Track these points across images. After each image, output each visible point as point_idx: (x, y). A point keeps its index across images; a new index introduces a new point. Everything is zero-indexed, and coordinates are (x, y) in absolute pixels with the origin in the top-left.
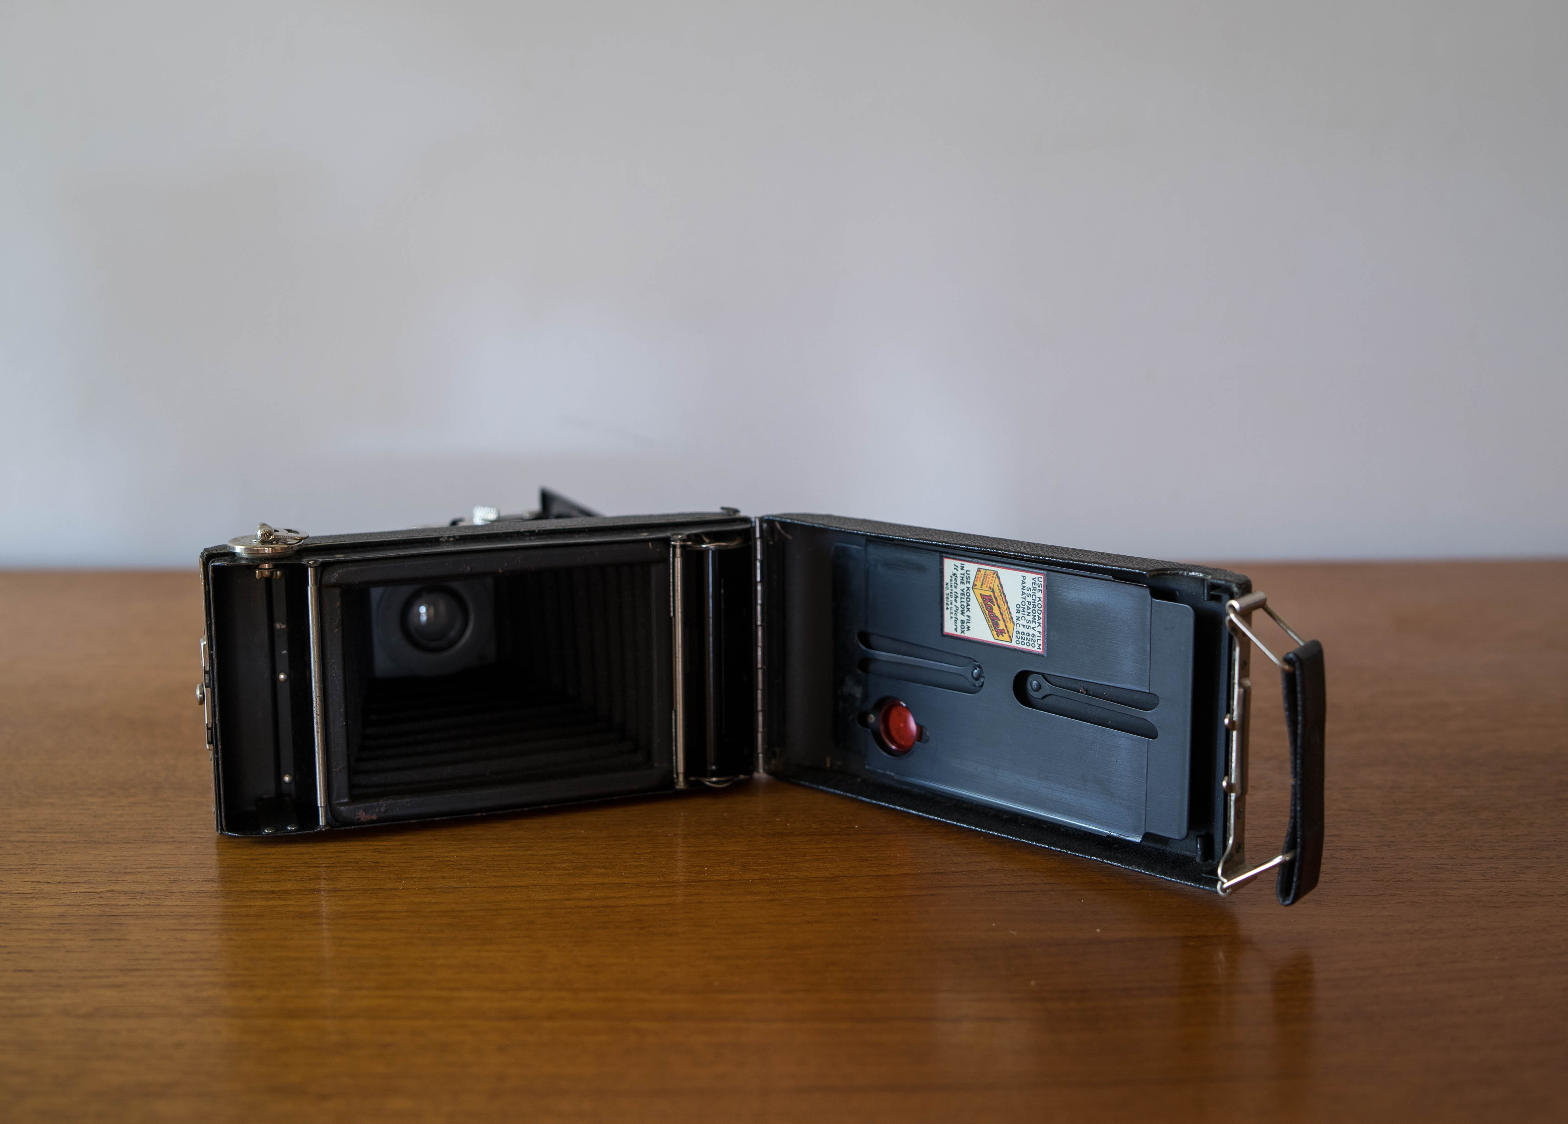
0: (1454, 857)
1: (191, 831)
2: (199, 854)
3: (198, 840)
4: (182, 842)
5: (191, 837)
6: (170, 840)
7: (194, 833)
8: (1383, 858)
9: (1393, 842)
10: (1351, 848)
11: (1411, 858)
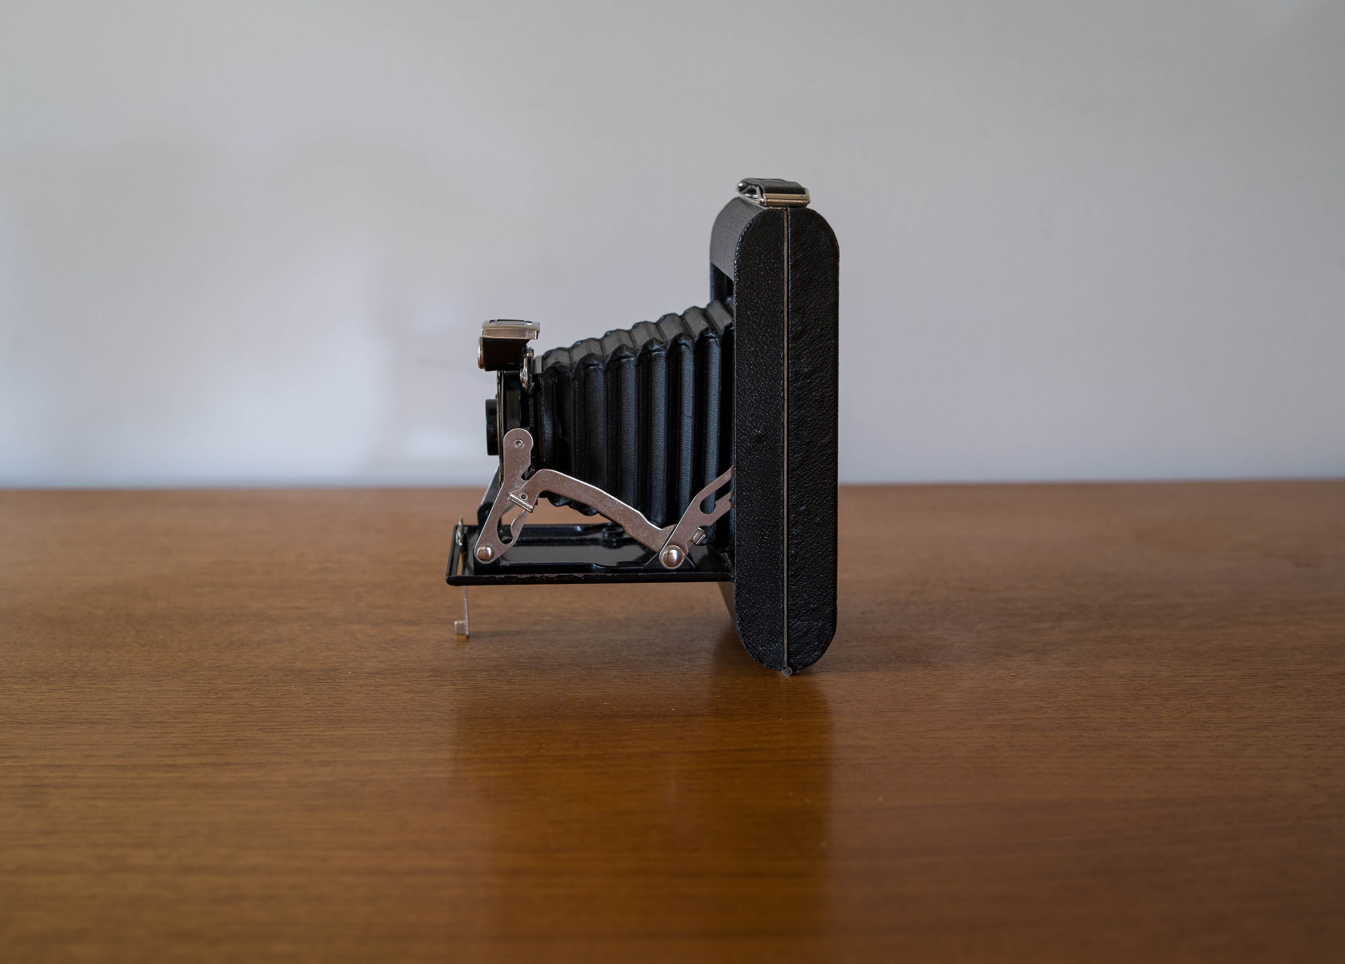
0: (1186, 736)
1: (102, 713)
2: (109, 733)
3: (107, 721)
4: (95, 723)
5: (101, 718)
6: (84, 721)
7: (105, 715)
8: (1125, 737)
9: (1133, 723)
10: (1098, 728)
11: (1148, 737)
